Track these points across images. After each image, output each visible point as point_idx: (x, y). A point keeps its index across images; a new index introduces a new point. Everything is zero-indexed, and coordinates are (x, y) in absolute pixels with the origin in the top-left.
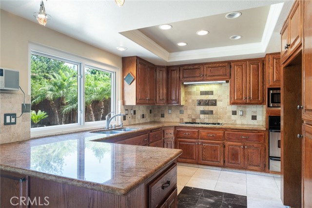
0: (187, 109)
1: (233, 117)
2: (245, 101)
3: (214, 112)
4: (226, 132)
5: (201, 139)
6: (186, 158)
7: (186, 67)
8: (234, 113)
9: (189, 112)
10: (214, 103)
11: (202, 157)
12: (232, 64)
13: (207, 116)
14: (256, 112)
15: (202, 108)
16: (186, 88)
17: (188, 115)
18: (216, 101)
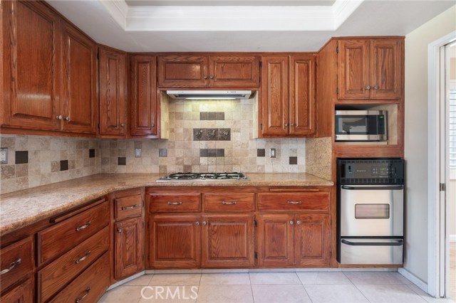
0: (173, 147)
1: (260, 160)
2: (286, 131)
3: (226, 152)
4: (259, 194)
5: (207, 212)
6: (174, 259)
7: (171, 59)
8: (261, 153)
9: (179, 152)
10: (226, 135)
11: (210, 252)
12: (263, 59)
13: (213, 159)
14: (295, 151)
15: (203, 145)
16: (173, 105)
17: (177, 159)
18: (229, 131)
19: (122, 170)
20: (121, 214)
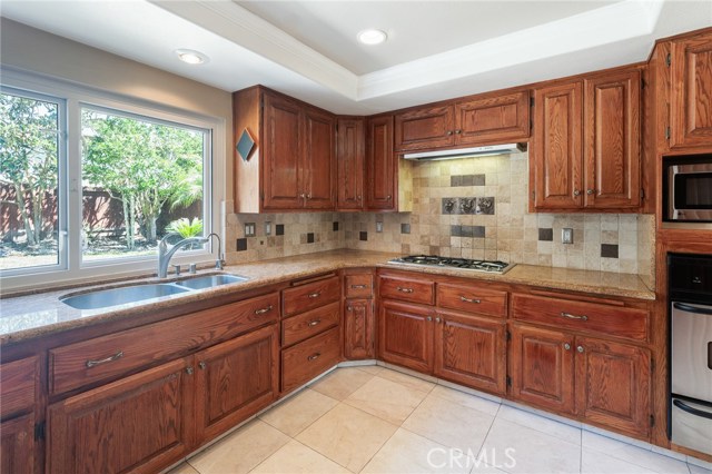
0: (417, 222)
1: (543, 246)
2: (578, 202)
3: (487, 231)
4: (514, 295)
5: (442, 307)
6: (403, 355)
7: (409, 116)
8: (546, 235)
9: (424, 229)
10: (488, 207)
11: (445, 359)
12: (536, 94)
13: (469, 240)
14: (615, 234)
15: (454, 219)
16: (417, 169)
17: (422, 237)
18: (491, 201)
19: (364, 246)
20: (352, 293)
